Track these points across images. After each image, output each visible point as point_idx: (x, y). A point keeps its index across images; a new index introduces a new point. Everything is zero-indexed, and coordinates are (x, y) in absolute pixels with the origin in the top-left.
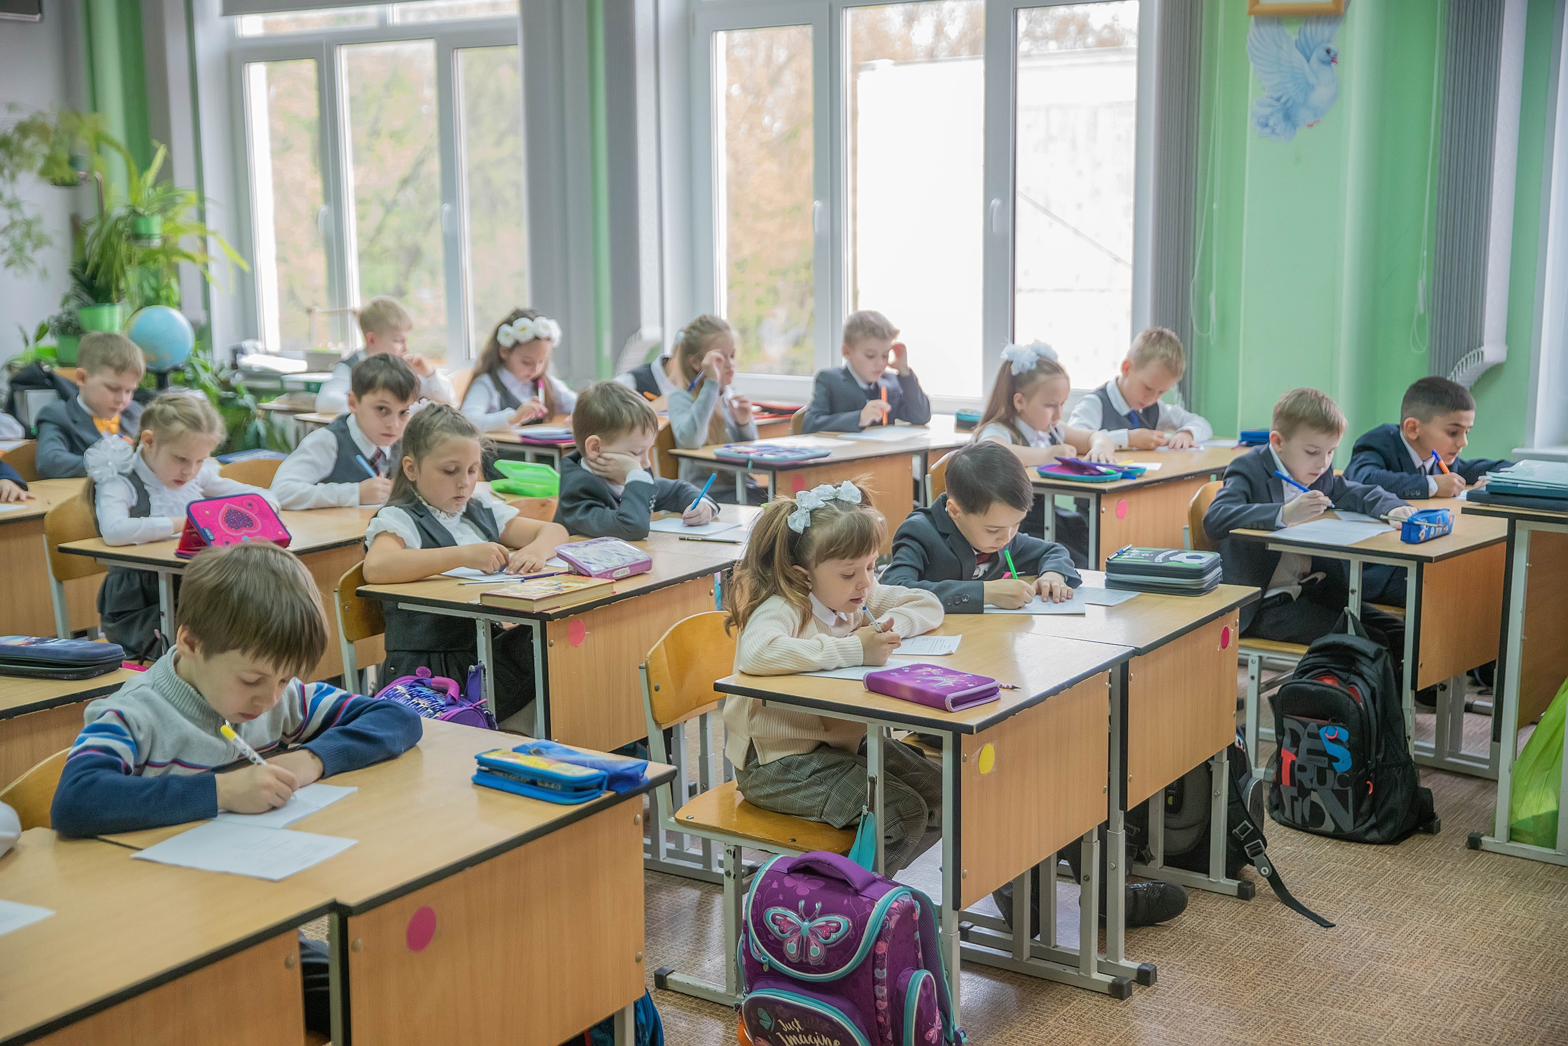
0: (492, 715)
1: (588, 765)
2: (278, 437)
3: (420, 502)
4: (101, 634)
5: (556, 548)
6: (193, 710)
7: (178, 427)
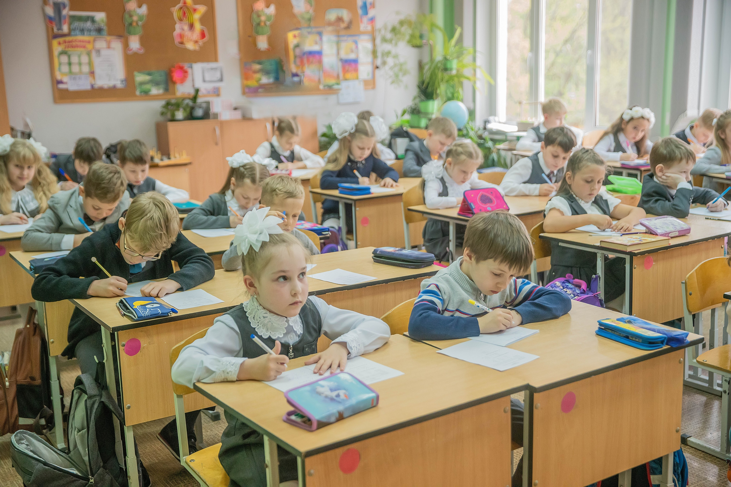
0: (603, 300)
1: (656, 331)
2: (502, 161)
3: (572, 195)
4: (423, 248)
5: (640, 220)
6: (468, 287)
7: (463, 157)
